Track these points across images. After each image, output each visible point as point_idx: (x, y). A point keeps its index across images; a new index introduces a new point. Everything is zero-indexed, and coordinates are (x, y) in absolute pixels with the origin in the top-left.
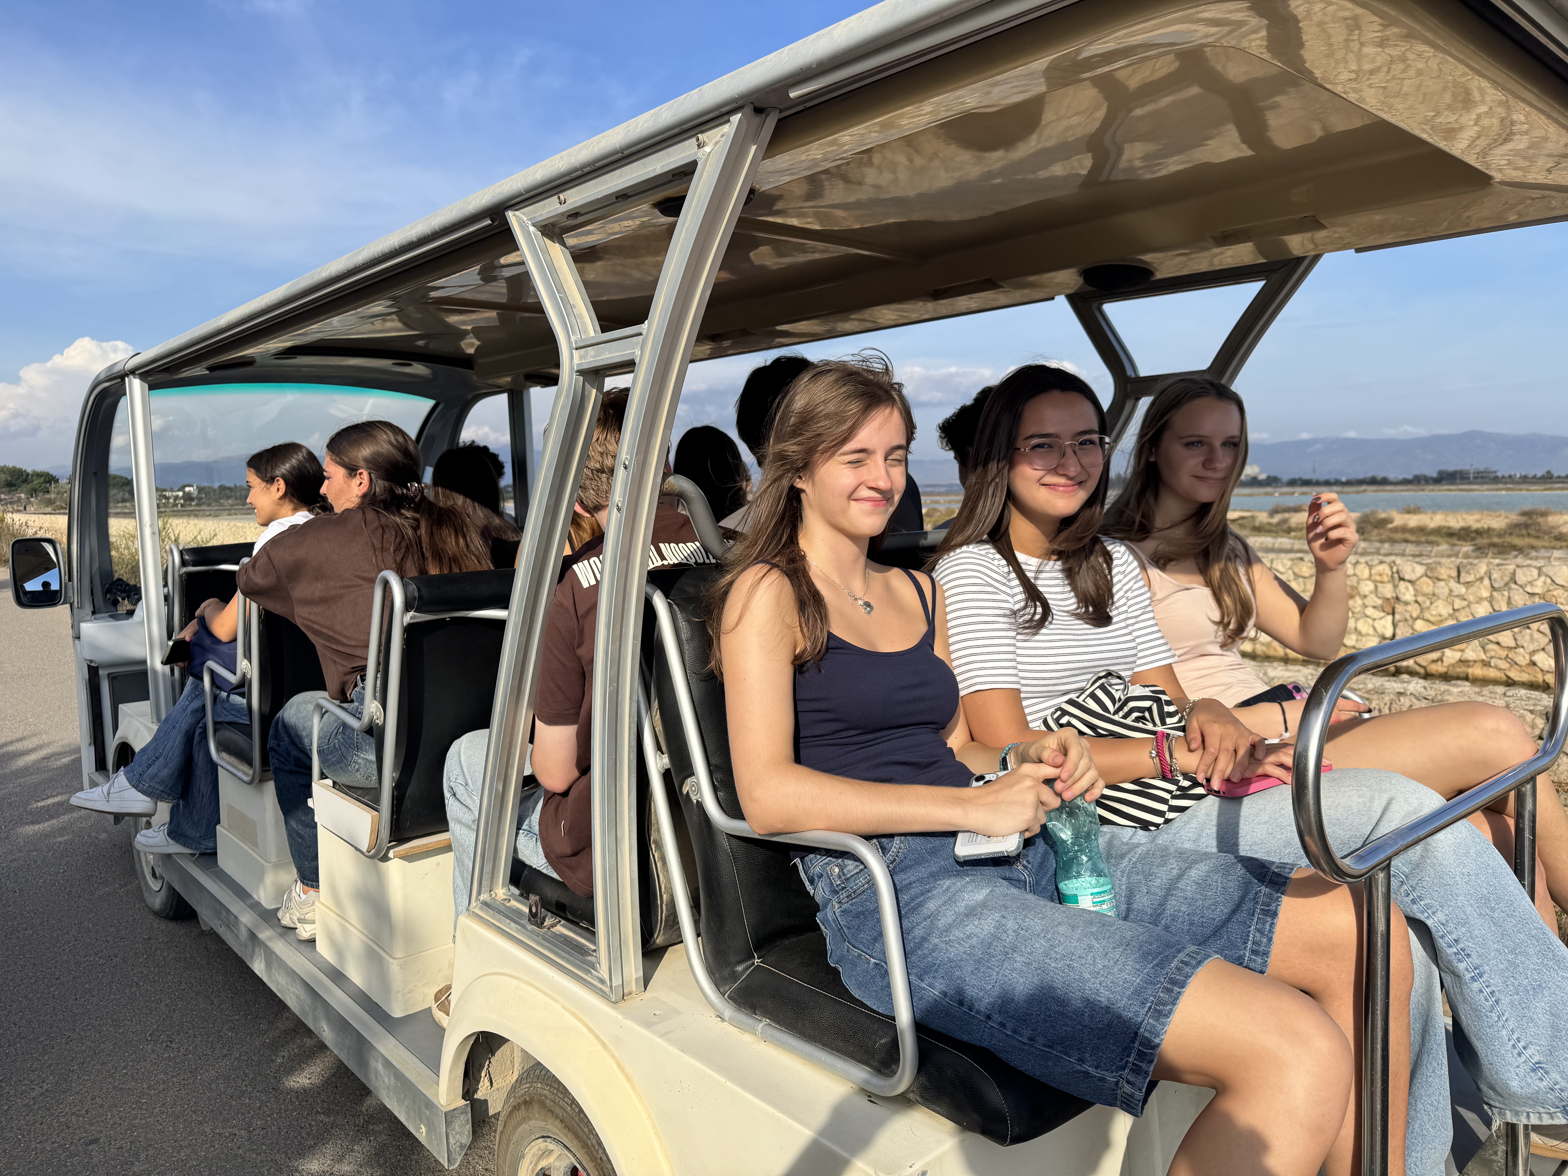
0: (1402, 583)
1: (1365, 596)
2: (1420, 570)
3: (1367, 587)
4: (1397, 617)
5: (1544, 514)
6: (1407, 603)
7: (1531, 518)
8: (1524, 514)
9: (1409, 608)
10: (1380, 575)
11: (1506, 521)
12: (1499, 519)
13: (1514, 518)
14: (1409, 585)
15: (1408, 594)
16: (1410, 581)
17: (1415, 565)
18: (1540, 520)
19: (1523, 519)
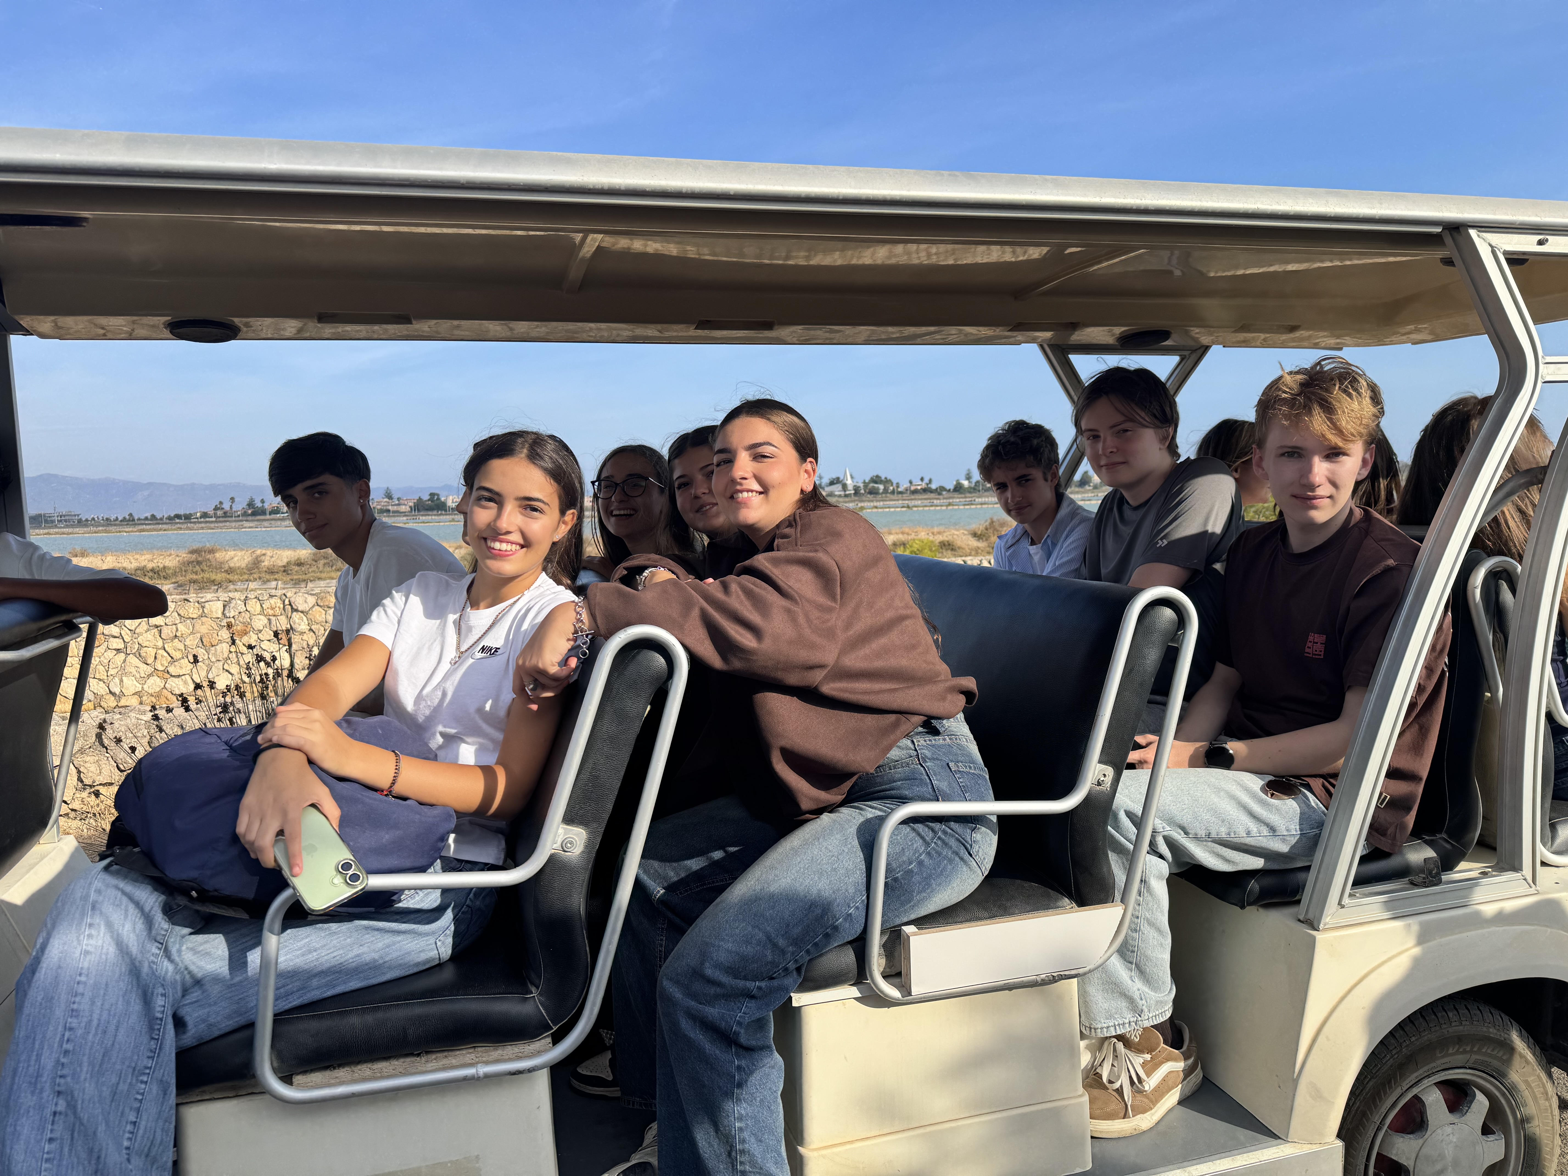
0: (295, 613)
1: (260, 631)
2: (312, 600)
3: (260, 622)
4: (294, 647)
5: (212, 551)
6: (302, 633)
7: (200, 555)
8: (192, 552)
9: (305, 637)
10: (272, 609)
11: (178, 559)
12: (170, 558)
13: (184, 556)
14: (302, 615)
15: (303, 623)
16: (302, 612)
17: (306, 595)
18: (210, 556)
19: (194, 557)
